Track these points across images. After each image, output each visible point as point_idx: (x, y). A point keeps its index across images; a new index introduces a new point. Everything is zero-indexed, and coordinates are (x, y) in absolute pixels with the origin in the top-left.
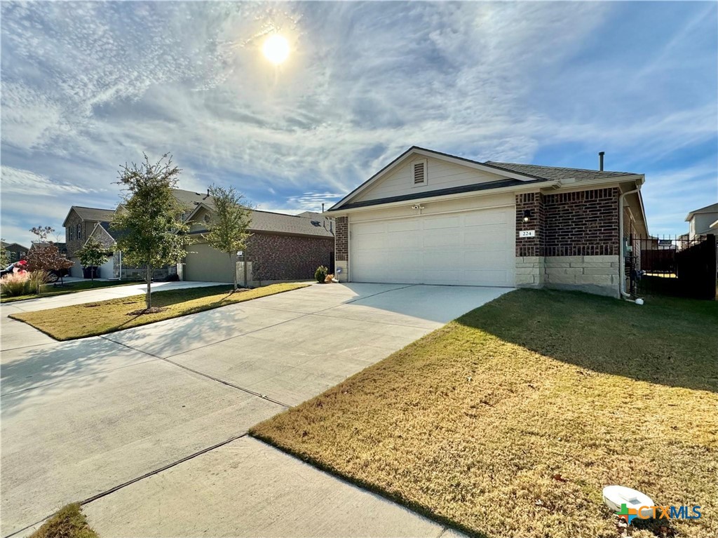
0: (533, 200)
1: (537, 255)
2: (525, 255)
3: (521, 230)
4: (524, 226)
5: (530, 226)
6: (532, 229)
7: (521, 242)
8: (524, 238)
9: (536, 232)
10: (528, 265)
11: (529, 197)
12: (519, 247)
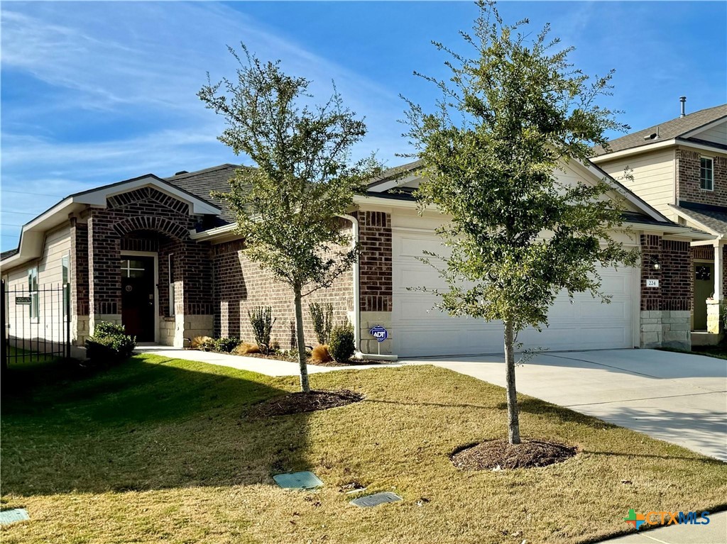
0: (657, 245)
1: (660, 309)
2: (651, 309)
3: (647, 278)
4: (650, 274)
5: (656, 275)
6: (657, 278)
7: (647, 293)
8: (650, 288)
9: (660, 282)
10: (653, 320)
11: (654, 239)
12: (645, 299)
